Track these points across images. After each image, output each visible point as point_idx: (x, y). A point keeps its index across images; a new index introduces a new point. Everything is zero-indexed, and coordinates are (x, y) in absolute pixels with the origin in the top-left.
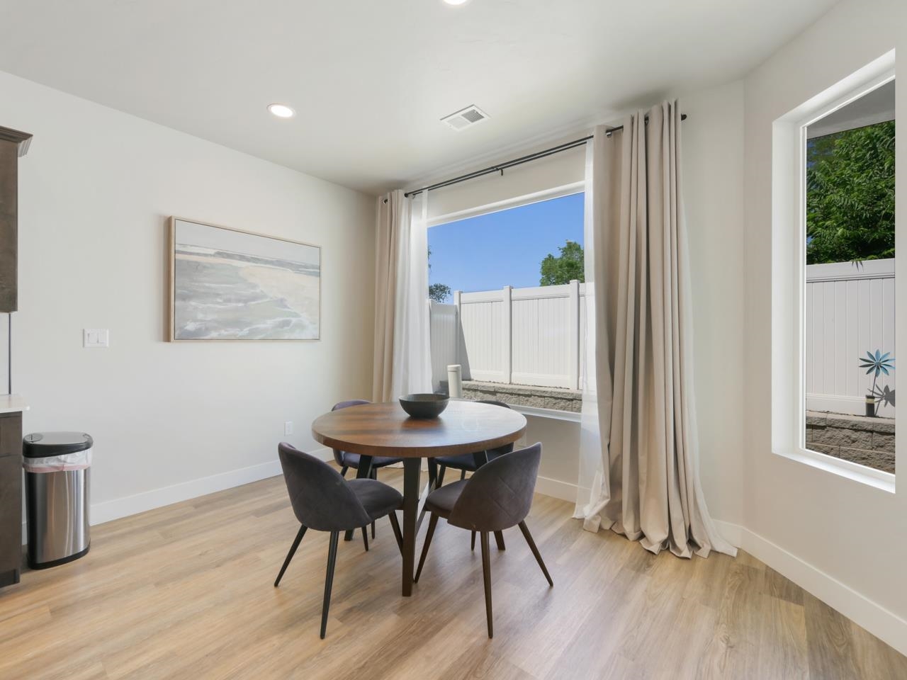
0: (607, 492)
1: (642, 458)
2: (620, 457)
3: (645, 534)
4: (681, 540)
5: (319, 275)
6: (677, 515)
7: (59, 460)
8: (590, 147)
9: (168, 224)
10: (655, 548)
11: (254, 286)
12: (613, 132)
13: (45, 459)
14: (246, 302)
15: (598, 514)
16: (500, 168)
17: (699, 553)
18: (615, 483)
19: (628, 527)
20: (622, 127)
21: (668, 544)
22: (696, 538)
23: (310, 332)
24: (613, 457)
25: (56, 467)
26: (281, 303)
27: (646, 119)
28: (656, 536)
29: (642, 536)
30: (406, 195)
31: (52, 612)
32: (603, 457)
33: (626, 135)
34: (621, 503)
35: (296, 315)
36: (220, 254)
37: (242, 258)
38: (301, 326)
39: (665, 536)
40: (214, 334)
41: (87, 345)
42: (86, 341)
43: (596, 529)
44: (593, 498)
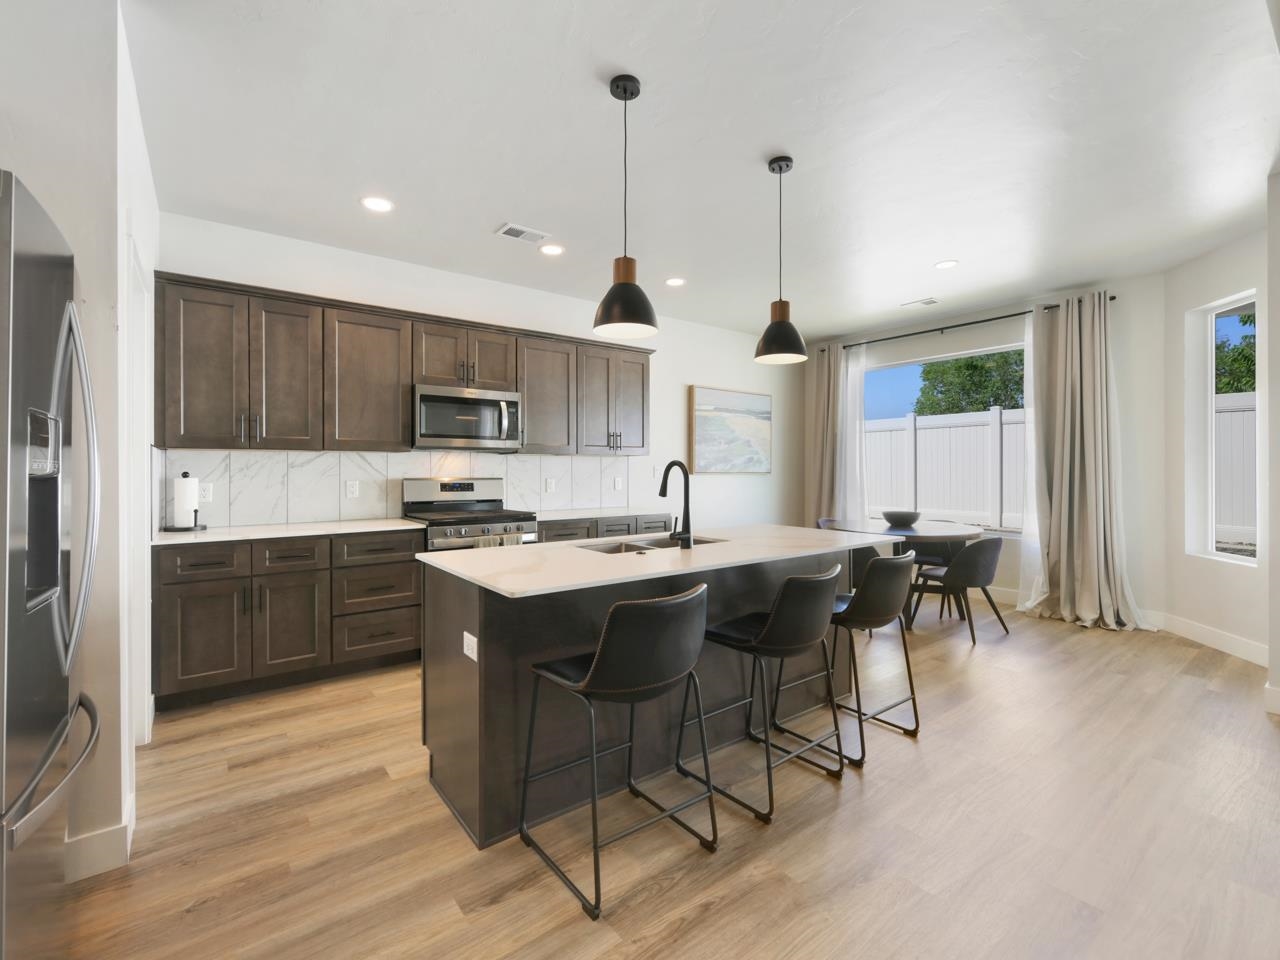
0: (1046, 589)
1: (1077, 562)
2: (1058, 562)
3: (1080, 616)
4: (1110, 620)
5: (770, 419)
6: (1106, 601)
8: (1029, 320)
9: (690, 391)
10: (1088, 624)
11: (733, 431)
12: (1052, 308)
14: (728, 442)
15: (1039, 604)
16: (942, 330)
17: (1125, 628)
18: (1053, 582)
19: (1066, 613)
20: (1058, 306)
21: (1100, 622)
22: (1123, 618)
23: (764, 468)
24: (1052, 560)
26: (748, 444)
27: (1080, 301)
28: (1089, 615)
29: (1078, 619)
30: (844, 347)
32: (1043, 562)
33: (1062, 312)
34: (1059, 599)
35: (757, 453)
36: (716, 409)
37: (727, 410)
38: (759, 462)
39: (1096, 616)
40: (713, 469)
43: (1037, 616)
44: (1033, 595)
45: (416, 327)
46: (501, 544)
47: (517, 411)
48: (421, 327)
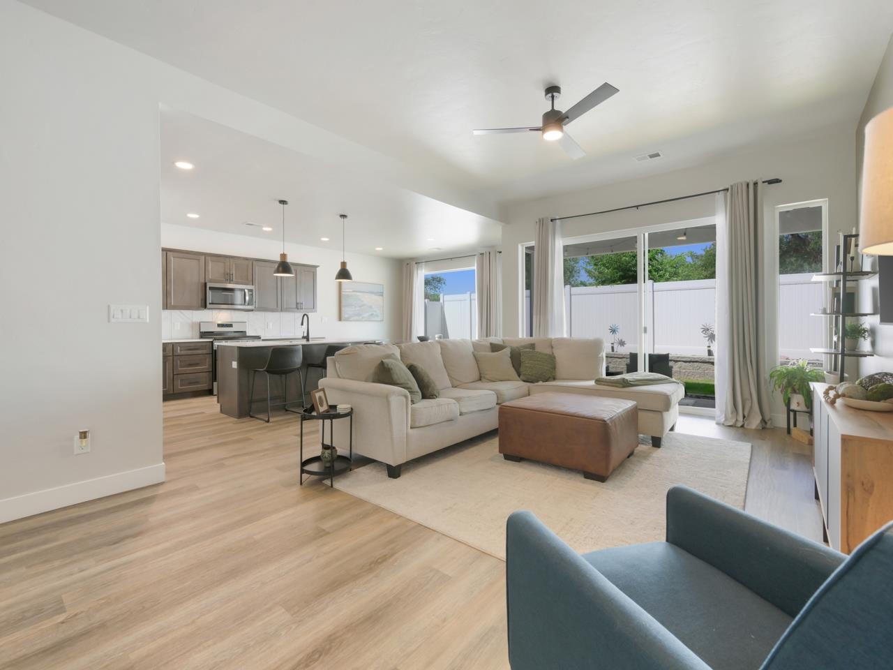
5: (382, 295)
8: (476, 257)
11: (363, 301)
14: (360, 307)
16: (451, 259)
20: (483, 254)
23: (379, 319)
26: (371, 307)
30: (416, 263)
35: (376, 311)
37: (359, 292)
38: (377, 315)
40: (352, 319)
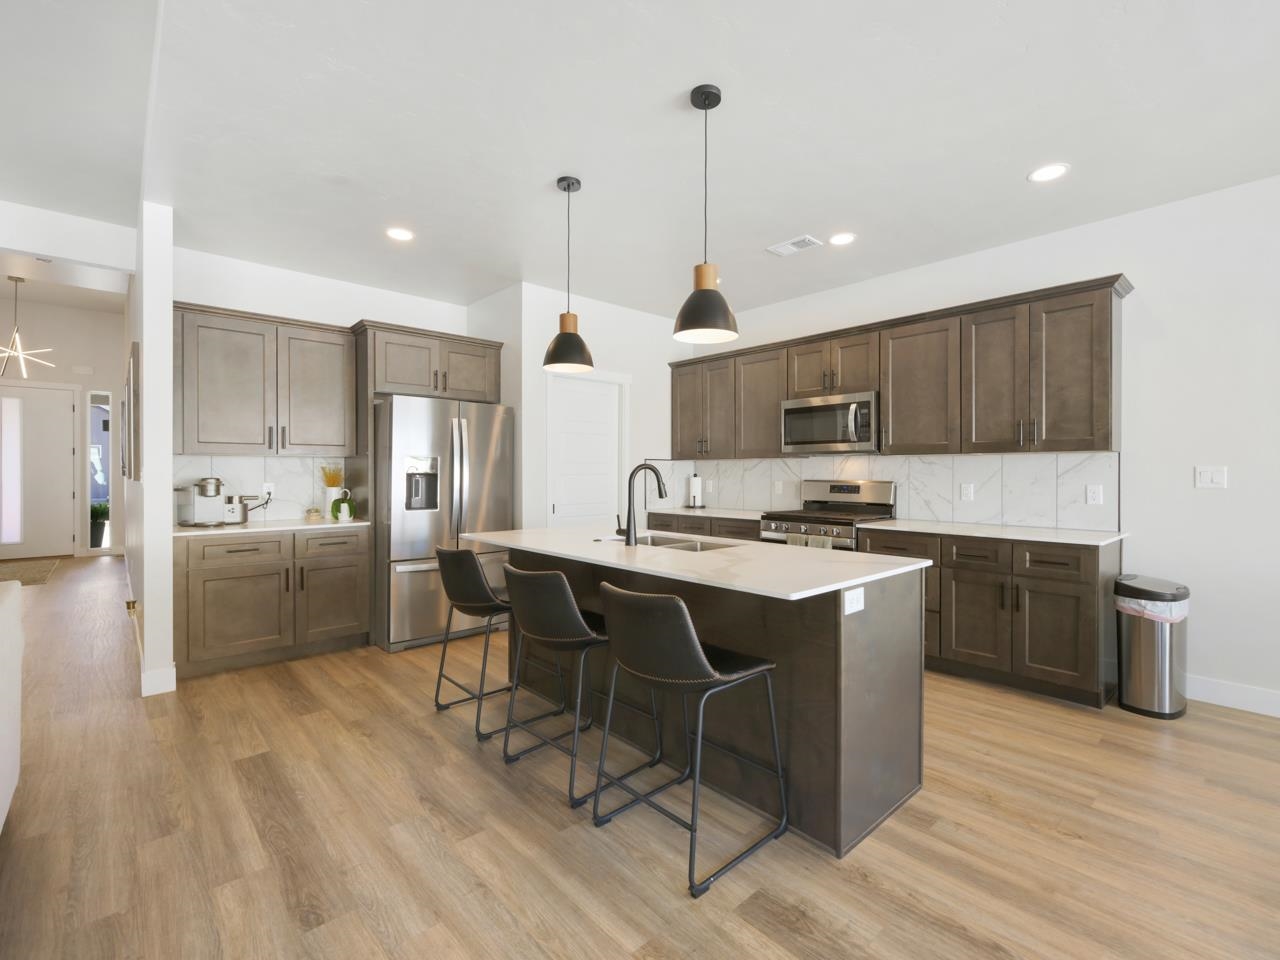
7: (1140, 605)
13: (1127, 599)
25: (1137, 611)
31: (1102, 741)
41: (1198, 484)
42: (1197, 481)
45: (790, 352)
46: (806, 545)
47: (869, 413)
48: (793, 350)
